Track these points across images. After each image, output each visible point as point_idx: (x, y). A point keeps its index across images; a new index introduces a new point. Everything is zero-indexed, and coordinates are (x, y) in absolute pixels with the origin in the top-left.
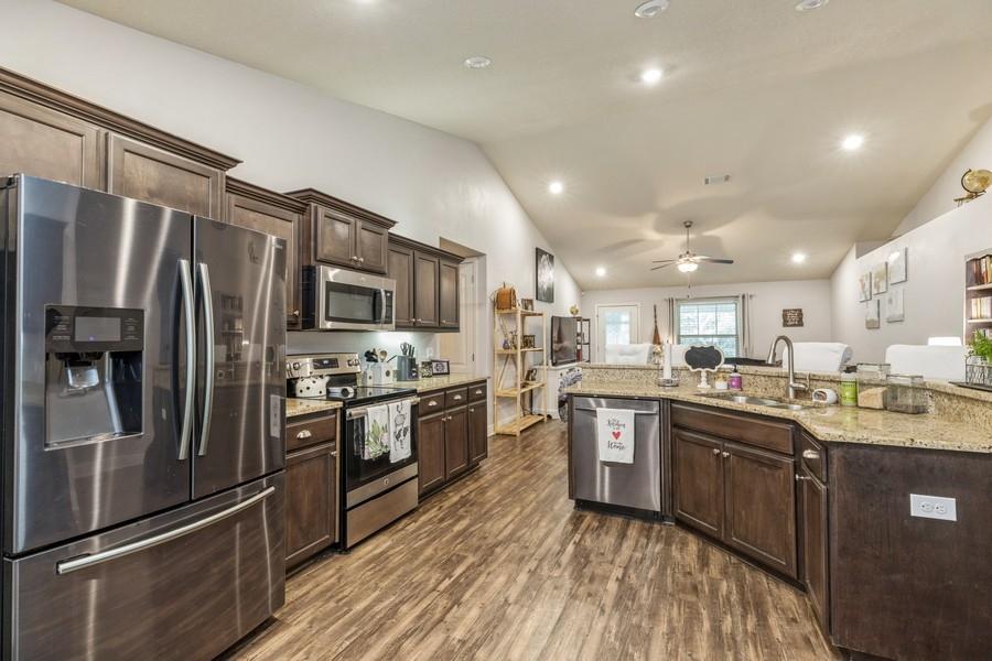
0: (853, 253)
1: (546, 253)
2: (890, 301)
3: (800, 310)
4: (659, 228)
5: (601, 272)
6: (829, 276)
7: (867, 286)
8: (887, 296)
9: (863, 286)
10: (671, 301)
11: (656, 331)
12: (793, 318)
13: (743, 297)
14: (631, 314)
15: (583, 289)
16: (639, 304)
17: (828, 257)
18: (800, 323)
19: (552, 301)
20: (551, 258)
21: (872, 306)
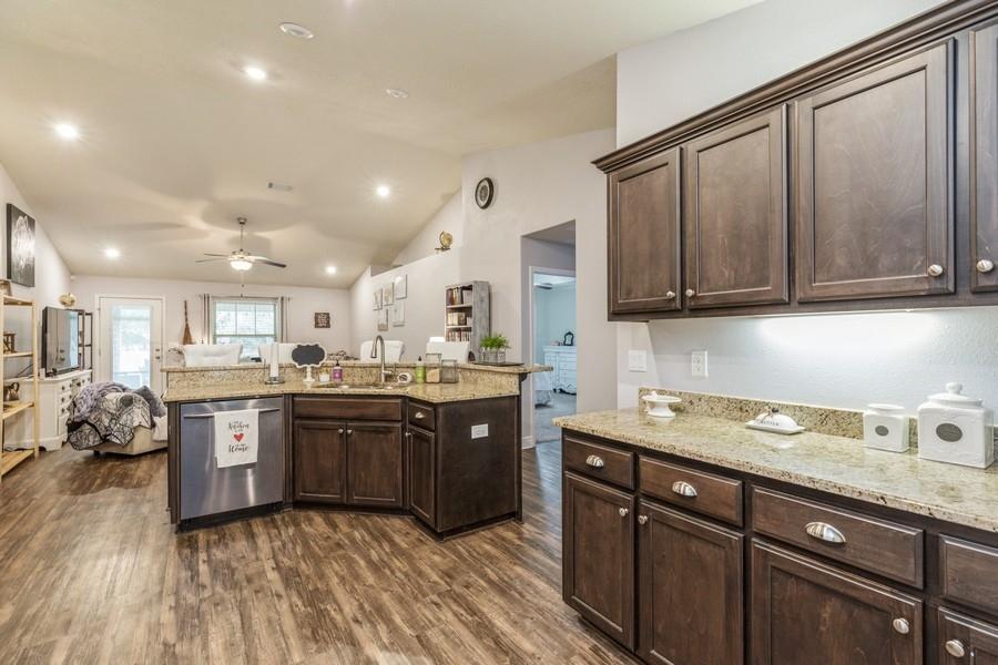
0: (368, 272)
1: (24, 215)
2: (396, 311)
3: (328, 314)
4: (207, 218)
5: (112, 253)
6: (348, 287)
7: (379, 299)
8: (393, 308)
9: (376, 298)
10: (206, 298)
11: (187, 329)
12: (322, 320)
13: (282, 299)
14: (152, 308)
15: (73, 271)
16: (164, 299)
17: (351, 272)
18: (328, 326)
19: (33, 286)
20: (31, 222)
21: (383, 313)
